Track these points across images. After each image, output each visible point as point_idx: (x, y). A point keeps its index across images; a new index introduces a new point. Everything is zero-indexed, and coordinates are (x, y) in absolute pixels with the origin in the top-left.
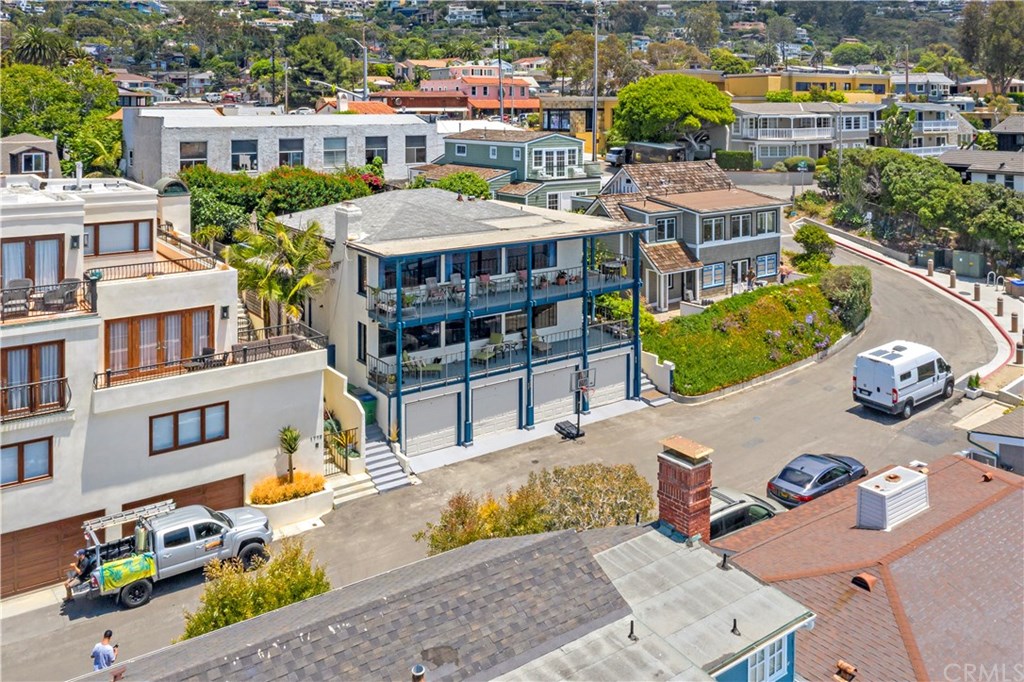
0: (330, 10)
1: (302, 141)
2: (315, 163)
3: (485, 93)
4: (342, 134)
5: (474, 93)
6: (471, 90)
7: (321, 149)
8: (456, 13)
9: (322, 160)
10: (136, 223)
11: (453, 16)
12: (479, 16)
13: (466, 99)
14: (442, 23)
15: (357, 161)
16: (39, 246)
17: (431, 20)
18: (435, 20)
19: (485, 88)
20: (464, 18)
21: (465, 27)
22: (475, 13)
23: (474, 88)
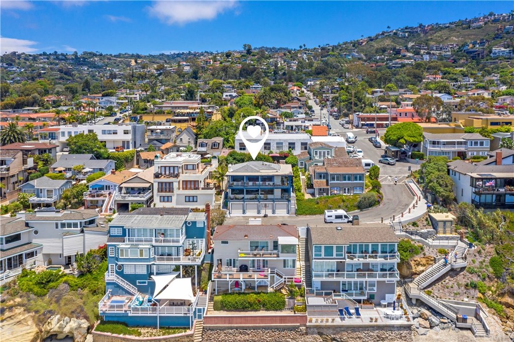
0: (434, 52)
1: (270, 143)
2: (273, 149)
3: (406, 115)
4: (281, 142)
5: (400, 115)
6: (399, 114)
7: (275, 145)
8: (496, 51)
9: (276, 148)
10: (193, 165)
11: (495, 53)
12: (510, 53)
13: (397, 118)
14: (488, 58)
15: (286, 149)
16: (175, 168)
17: (482, 56)
18: (485, 56)
19: (406, 113)
20: (501, 54)
21: (500, 60)
22: (508, 51)
23: (400, 113)
